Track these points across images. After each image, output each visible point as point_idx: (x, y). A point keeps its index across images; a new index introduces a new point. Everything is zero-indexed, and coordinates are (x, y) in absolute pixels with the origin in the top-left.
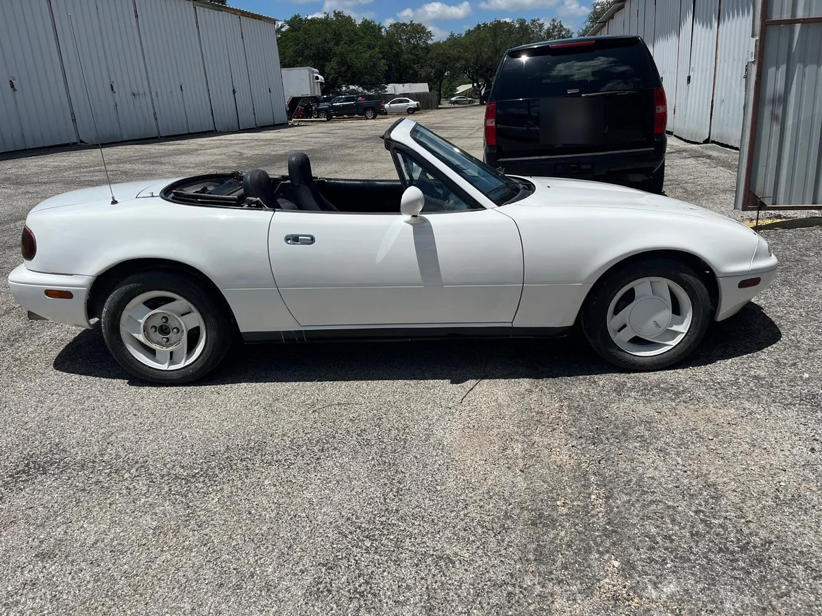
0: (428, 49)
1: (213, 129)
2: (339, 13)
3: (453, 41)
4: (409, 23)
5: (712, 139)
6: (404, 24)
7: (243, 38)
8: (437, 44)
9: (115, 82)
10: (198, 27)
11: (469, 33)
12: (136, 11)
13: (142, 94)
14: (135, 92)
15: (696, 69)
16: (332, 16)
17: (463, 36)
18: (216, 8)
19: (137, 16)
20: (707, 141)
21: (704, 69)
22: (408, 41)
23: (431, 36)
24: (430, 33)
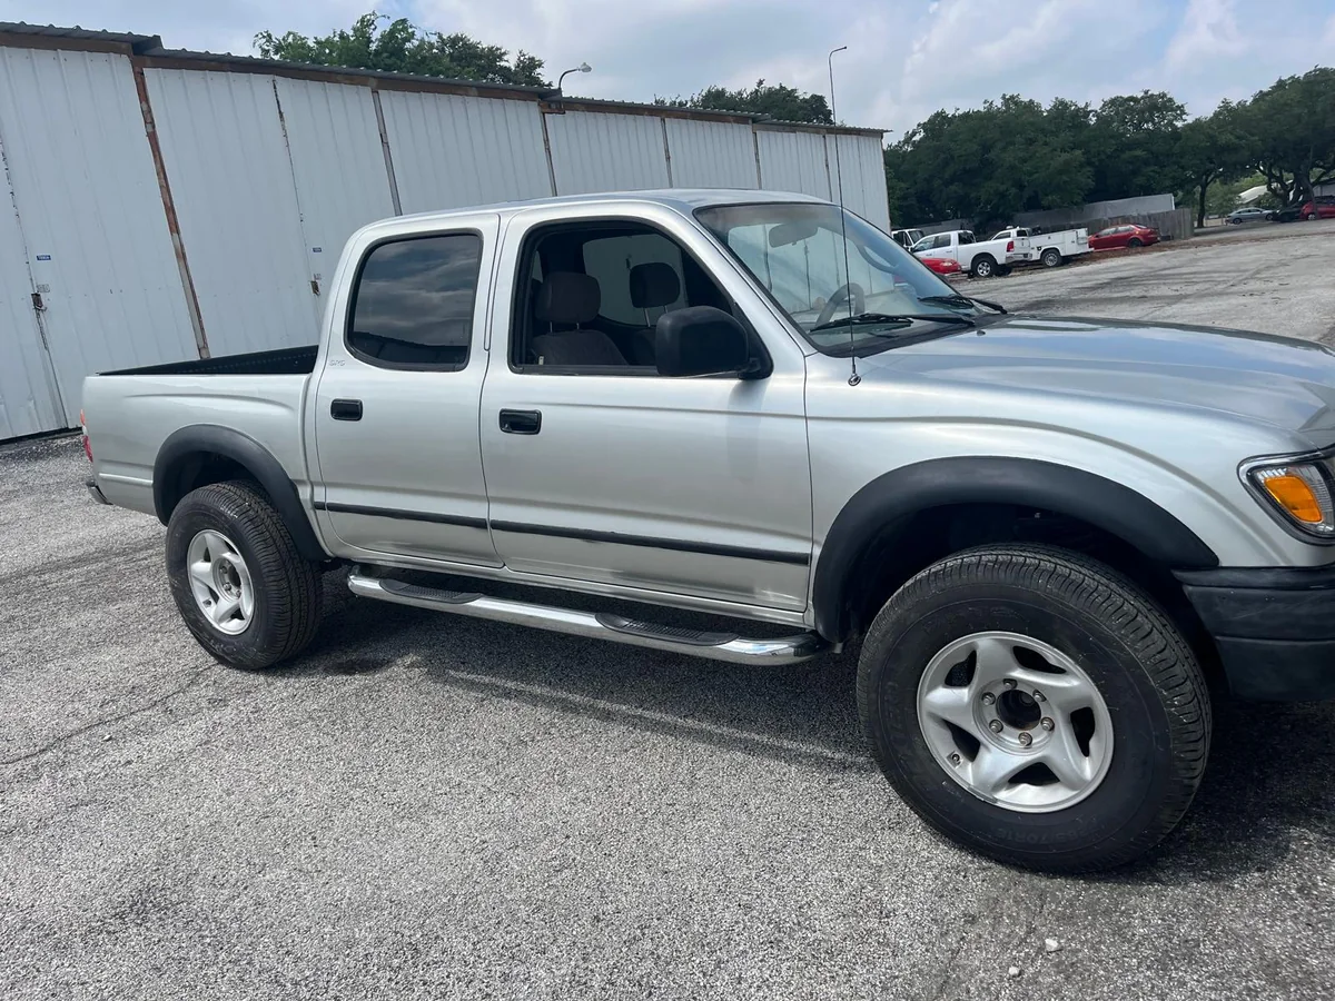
0: (1176, 134)
2: (1012, 97)
3: (1229, 116)
4: (1140, 95)
6: (1132, 99)
7: (827, 166)
8: (1198, 125)
10: (758, 161)
11: (1261, 97)
12: (667, 151)
16: (998, 103)
17: (1248, 104)
18: (788, 128)
19: (668, 158)
22: (1138, 127)
23: (1183, 113)
24: (1180, 108)
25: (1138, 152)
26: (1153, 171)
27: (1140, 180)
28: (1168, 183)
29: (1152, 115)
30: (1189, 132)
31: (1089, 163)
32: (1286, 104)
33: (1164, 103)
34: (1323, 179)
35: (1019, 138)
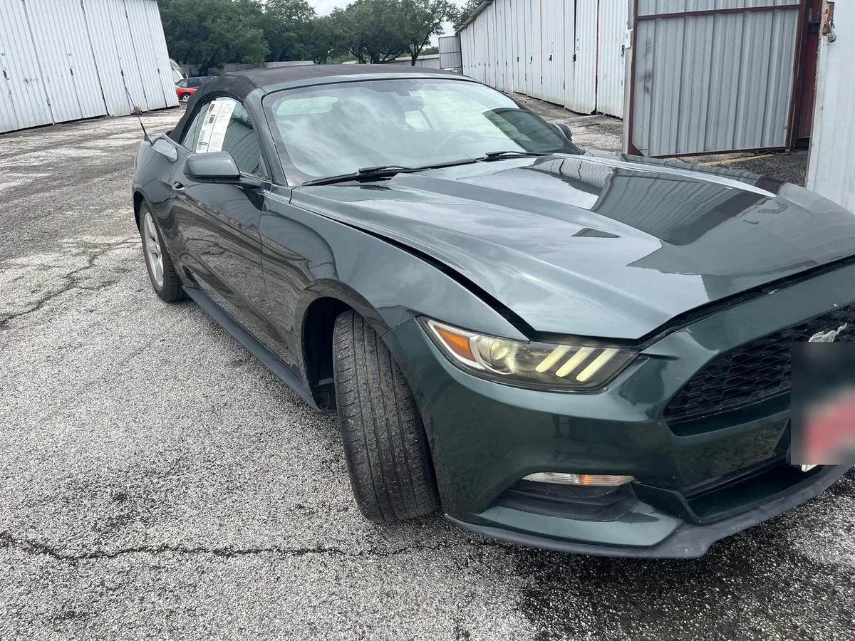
0: (311, 25)
1: (105, 113)
3: (338, 16)
5: (598, 110)
7: (126, 17)
9: (7, 68)
10: (83, 8)
11: (350, 8)
13: (34, 80)
14: (28, 78)
15: (581, 48)
20: (594, 113)
21: (588, 48)
22: (290, 17)
23: (314, 12)
24: (312, 9)
25: (292, 34)
26: (301, 47)
27: (295, 52)
28: (310, 56)
29: (297, 11)
30: (319, 25)
31: (266, 38)
32: (366, 14)
33: (303, 5)
34: (386, 60)
35: (223, 15)
